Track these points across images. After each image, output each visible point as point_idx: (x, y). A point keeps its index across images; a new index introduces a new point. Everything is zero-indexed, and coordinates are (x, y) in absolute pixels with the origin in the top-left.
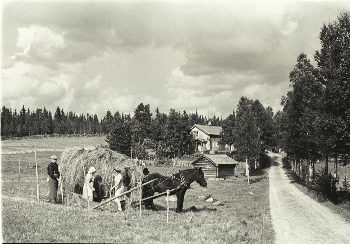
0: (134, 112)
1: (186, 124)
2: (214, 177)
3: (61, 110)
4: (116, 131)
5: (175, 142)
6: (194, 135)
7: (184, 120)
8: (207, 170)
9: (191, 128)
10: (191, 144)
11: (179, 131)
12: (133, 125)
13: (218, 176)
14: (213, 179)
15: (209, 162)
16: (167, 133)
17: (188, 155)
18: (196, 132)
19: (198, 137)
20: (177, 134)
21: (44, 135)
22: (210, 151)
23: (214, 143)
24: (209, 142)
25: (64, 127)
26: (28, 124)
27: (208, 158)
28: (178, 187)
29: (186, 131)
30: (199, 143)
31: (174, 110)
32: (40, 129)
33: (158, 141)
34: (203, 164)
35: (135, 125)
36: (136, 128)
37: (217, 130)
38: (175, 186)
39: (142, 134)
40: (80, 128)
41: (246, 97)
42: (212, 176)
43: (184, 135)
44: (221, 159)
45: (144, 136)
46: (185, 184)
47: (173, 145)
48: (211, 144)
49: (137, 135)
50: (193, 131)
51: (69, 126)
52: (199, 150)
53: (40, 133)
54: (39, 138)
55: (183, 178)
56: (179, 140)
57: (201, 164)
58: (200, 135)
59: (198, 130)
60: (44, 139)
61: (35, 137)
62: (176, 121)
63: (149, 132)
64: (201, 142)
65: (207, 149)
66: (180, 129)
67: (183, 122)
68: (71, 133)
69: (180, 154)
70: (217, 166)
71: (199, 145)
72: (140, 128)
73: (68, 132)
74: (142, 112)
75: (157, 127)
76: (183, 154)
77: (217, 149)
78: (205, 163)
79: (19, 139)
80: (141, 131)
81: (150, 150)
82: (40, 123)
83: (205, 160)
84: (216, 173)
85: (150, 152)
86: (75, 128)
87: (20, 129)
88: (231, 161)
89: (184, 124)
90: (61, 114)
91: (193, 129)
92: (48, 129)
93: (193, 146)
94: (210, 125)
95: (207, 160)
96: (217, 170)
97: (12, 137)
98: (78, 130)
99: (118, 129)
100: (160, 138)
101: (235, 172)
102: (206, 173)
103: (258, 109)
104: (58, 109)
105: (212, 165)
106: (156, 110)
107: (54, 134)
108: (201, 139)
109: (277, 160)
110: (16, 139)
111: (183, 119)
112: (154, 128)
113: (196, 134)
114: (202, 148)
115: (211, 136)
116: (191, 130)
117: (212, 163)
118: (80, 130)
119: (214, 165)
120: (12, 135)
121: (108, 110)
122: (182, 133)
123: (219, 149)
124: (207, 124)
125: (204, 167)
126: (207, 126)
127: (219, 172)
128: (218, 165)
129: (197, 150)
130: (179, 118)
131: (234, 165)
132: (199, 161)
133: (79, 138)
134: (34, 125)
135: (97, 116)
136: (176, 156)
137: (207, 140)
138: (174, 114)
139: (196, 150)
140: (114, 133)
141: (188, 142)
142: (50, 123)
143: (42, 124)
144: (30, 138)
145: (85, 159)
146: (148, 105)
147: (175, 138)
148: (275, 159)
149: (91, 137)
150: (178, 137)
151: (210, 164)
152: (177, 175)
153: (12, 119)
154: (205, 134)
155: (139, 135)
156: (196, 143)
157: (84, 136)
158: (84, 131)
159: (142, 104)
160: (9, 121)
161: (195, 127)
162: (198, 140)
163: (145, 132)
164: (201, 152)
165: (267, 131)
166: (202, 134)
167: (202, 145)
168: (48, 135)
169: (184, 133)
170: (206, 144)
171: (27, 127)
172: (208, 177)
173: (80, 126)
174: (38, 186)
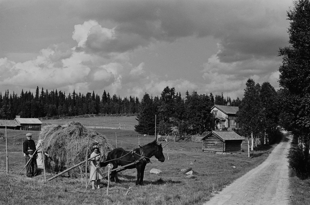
0: (161, 94)
1: (206, 105)
2: (221, 151)
3: (107, 93)
4: (145, 111)
5: (197, 120)
6: (214, 115)
7: (205, 101)
8: (216, 145)
9: (211, 109)
10: (211, 122)
11: (200, 110)
12: (160, 106)
13: (225, 150)
14: (221, 153)
15: (217, 138)
16: (189, 112)
17: (208, 132)
18: (216, 112)
19: (218, 116)
20: (198, 113)
21: (91, 115)
22: (228, 128)
23: (231, 121)
24: (227, 120)
25: (108, 107)
26: (78, 106)
27: (216, 134)
28: (137, 161)
29: (206, 110)
30: (218, 121)
31: (196, 93)
32: (88, 110)
33: (181, 120)
34: (212, 140)
35: (162, 106)
36: (162, 109)
37: (235, 110)
38: (134, 160)
39: (167, 113)
40: (121, 109)
41: (252, 80)
42: (219, 150)
43: (205, 114)
44: (228, 135)
45: (169, 116)
46: (144, 158)
47: (195, 123)
48: (229, 122)
49: (163, 114)
50: (213, 111)
51: (112, 107)
52: (218, 128)
53: (87, 113)
54: (87, 117)
55: (142, 153)
56: (200, 119)
57: (210, 140)
58: (219, 114)
59: (217, 109)
60: (91, 118)
61: (83, 116)
62: (198, 102)
63: (173, 112)
64: (220, 120)
65: (225, 127)
66: (201, 109)
67: (204, 103)
68: (114, 113)
69: (201, 131)
70: (224, 142)
71: (218, 123)
72: (165, 108)
73: (111, 112)
74: (168, 94)
75: (181, 108)
76: (203, 131)
77: (235, 126)
78: (213, 139)
79: (70, 118)
80: (167, 111)
81: (174, 127)
82: (88, 105)
83: (213, 136)
84: (224, 148)
85: (175, 129)
86: (117, 108)
87: (71, 110)
88: (237, 137)
89: (204, 105)
90: (107, 97)
91: (213, 109)
92: (94, 110)
93: (213, 123)
94: (229, 106)
95: (215, 136)
96: (224, 145)
97: (65, 116)
98: (120, 110)
99: (146, 110)
100: (183, 117)
101: (241, 147)
102: (214, 148)
103: (267, 90)
104: (105, 93)
105: (220, 140)
106: (186, 93)
107: (100, 114)
108: (220, 118)
109: (289, 137)
110: (68, 118)
111: (203, 100)
112: (178, 108)
113: (216, 113)
114: (221, 125)
115: (229, 115)
116: (211, 110)
117: (220, 139)
118: (121, 111)
119: (222, 140)
120: (65, 115)
121: (146, 93)
122: (203, 112)
123: (236, 127)
124: (226, 105)
125: (213, 142)
126: (226, 107)
127: (226, 147)
128: (225, 140)
129: (217, 127)
130: (200, 100)
131: (241, 141)
132: (208, 137)
133: (121, 117)
134: (83, 106)
135: (138, 99)
136: (197, 133)
137: (225, 119)
138: (196, 96)
139: (215, 128)
140: (143, 112)
141: (208, 121)
142: (96, 105)
143: (89, 105)
144: (79, 117)
145: (58, 135)
146: (174, 88)
147: (197, 116)
148: (287, 136)
149: (130, 117)
150: (199, 116)
151: (218, 140)
152: (138, 151)
153: (65, 102)
154: (224, 113)
155: (165, 115)
156: (216, 121)
157: (124, 115)
158: (125, 111)
159: (167, 87)
160: (63, 103)
161: (215, 107)
162: (217, 119)
163: (170, 112)
164: (219, 130)
165: (275, 110)
166: (221, 113)
167: (221, 124)
168: (94, 115)
169: (204, 112)
170: (224, 122)
171: (77, 108)
172: (216, 152)
173: (121, 107)
174: (7, 159)
